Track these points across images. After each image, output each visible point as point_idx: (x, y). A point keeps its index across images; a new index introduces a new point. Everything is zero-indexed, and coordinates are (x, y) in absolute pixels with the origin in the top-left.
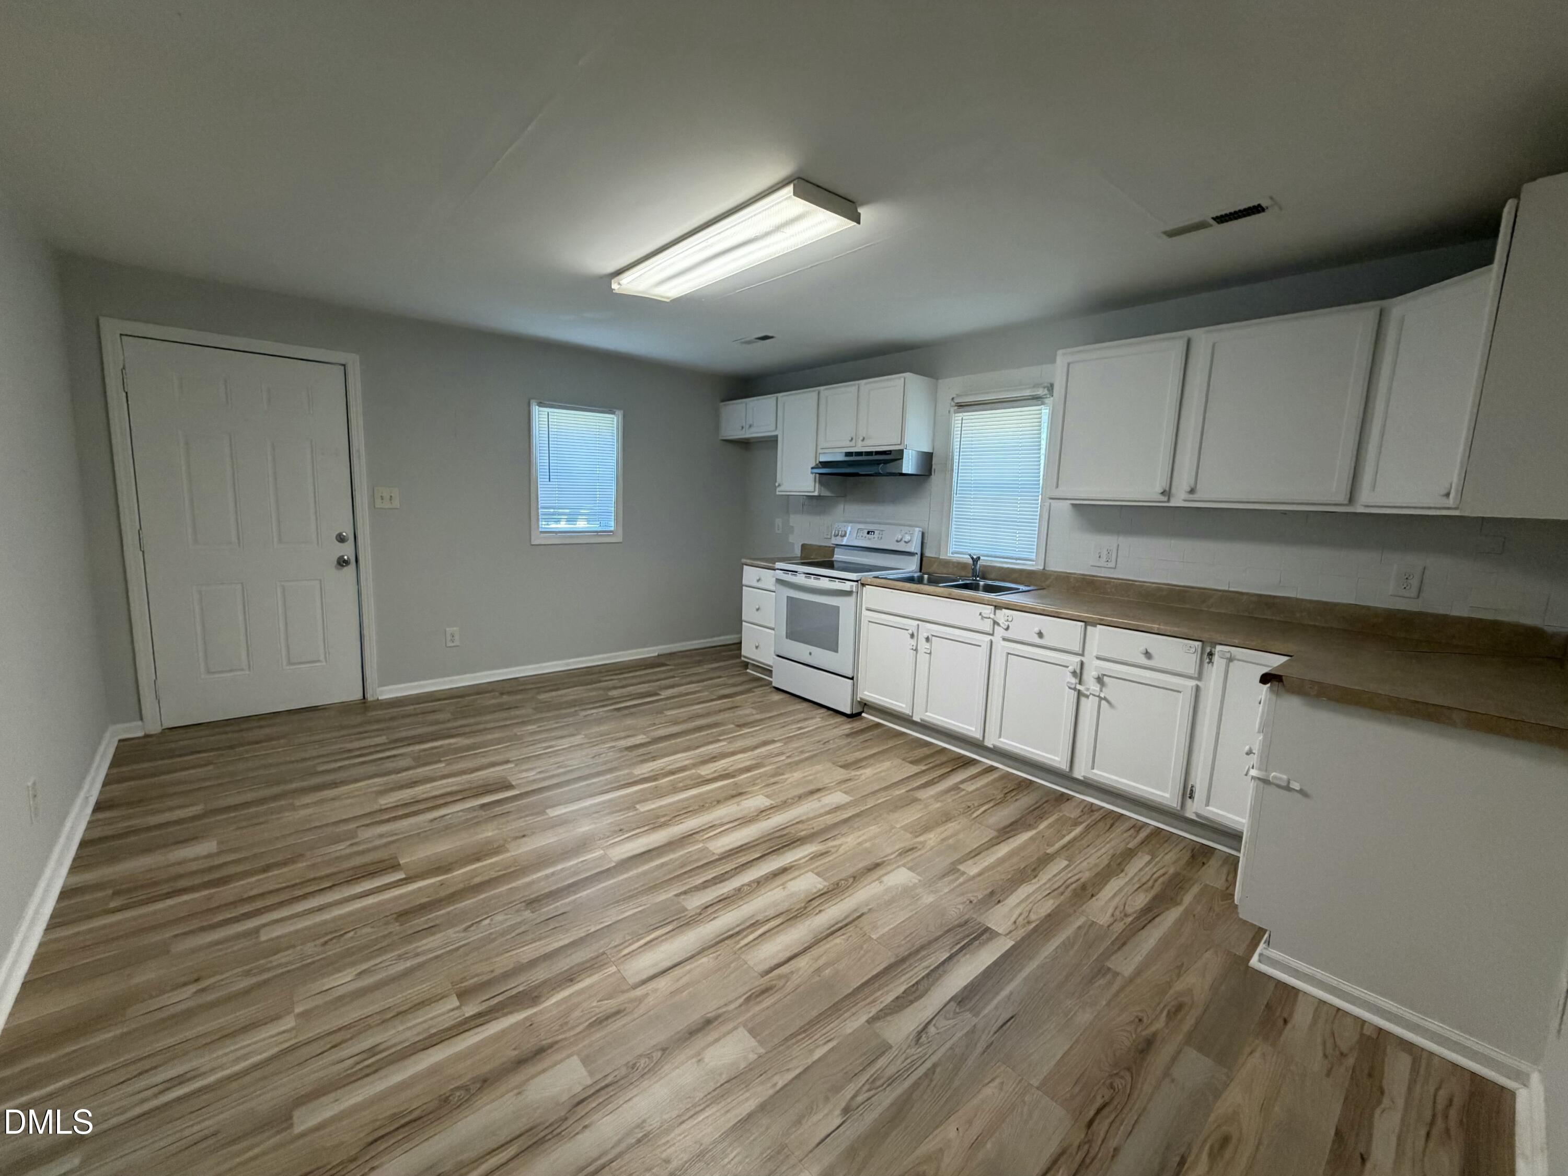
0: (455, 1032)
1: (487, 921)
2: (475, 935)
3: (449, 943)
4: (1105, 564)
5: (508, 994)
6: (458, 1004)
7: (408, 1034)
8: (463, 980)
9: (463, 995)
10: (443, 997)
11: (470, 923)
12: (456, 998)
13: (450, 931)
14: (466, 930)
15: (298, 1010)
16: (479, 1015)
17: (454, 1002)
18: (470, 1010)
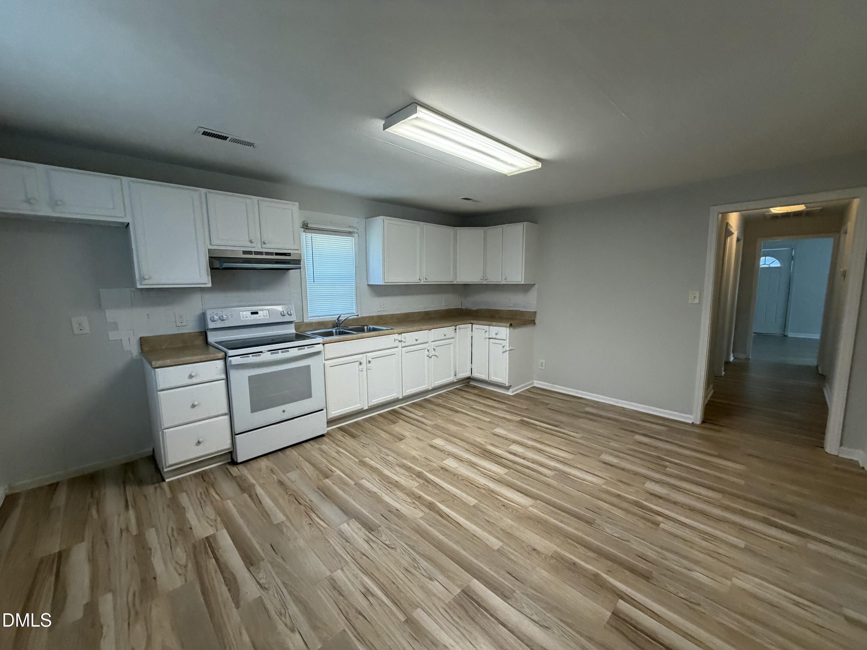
0: (671, 519)
1: (615, 535)
2: (626, 535)
3: (640, 543)
4: (383, 310)
5: (642, 510)
6: (662, 524)
7: (687, 532)
8: (652, 528)
9: (657, 524)
10: (664, 530)
11: (623, 542)
12: (660, 526)
13: (634, 546)
14: (628, 541)
15: (729, 583)
16: (658, 515)
17: (662, 525)
18: (660, 519)
